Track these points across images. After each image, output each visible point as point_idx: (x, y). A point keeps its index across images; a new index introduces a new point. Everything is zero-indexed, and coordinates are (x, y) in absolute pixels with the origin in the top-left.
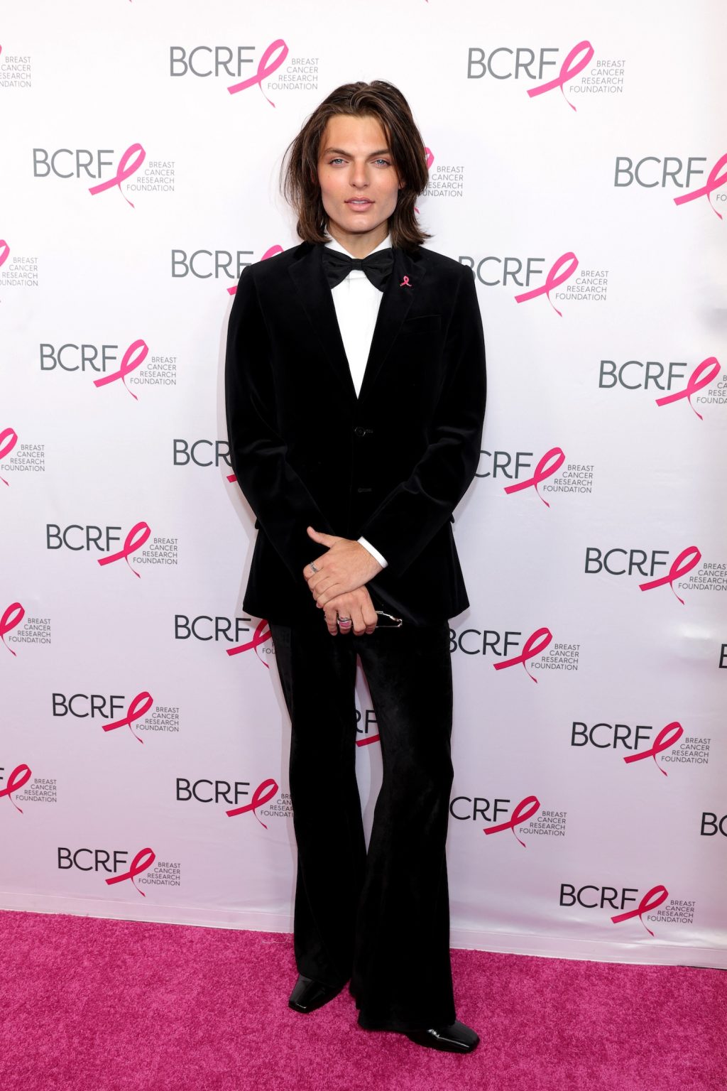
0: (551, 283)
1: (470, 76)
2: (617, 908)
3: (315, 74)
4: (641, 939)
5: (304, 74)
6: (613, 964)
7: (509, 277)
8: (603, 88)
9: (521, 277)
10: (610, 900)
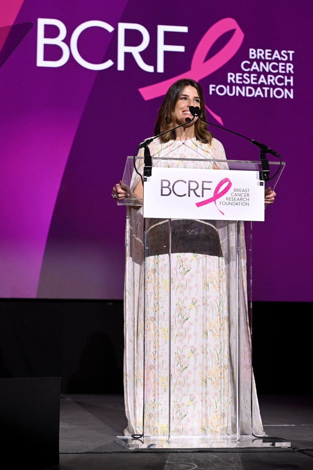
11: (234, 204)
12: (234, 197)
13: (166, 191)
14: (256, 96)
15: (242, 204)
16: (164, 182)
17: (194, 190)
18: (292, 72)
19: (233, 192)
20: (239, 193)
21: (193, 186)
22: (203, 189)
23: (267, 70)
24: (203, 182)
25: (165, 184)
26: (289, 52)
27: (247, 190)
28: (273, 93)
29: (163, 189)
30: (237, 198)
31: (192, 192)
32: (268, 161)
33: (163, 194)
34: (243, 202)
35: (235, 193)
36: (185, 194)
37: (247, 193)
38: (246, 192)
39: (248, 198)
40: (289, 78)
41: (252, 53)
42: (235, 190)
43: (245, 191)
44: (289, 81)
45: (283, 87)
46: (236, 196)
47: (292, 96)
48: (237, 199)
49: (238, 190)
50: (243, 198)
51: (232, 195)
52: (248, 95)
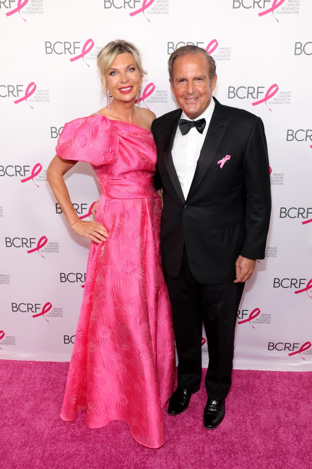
0: (267, 97)
1: (234, 7)
2: (291, 350)
3: (167, 7)
4: (299, 361)
5: (162, 7)
6: (289, 372)
7: (250, 95)
8: (291, 12)
9: (255, 95)
10: (288, 348)
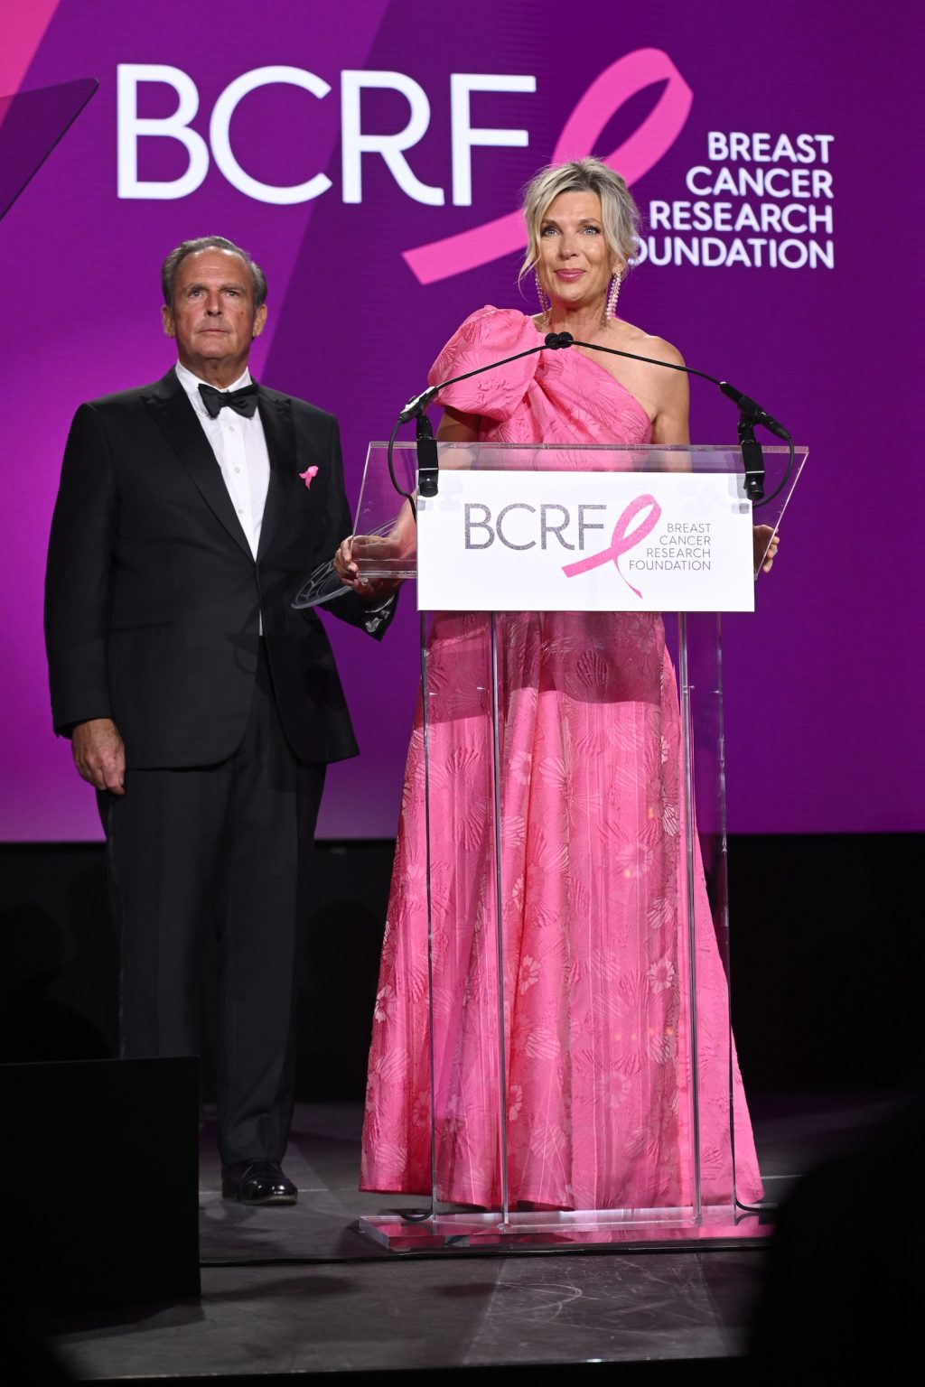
11: (669, 565)
12: (668, 547)
13: (479, 536)
14: (729, 263)
15: (691, 566)
16: (472, 511)
17: (557, 531)
18: (829, 194)
19: (667, 534)
20: (683, 535)
21: (555, 518)
22: (583, 526)
23: (759, 191)
24: (582, 507)
25: (478, 516)
26: (819, 138)
27: (705, 527)
28: (778, 254)
29: (472, 529)
30: (676, 548)
31: (551, 536)
32: (759, 445)
33: (472, 543)
34: (694, 559)
35: (670, 535)
36: (533, 543)
37: (703, 535)
38: (701, 533)
39: (706, 547)
40: (820, 212)
41: (717, 143)
42: (670, 526)
43: (698, 529)
44: (821, 218)
45: (805, 238)
46: (673, 545)
47: (829, 262)
48: (676, 552)
49: (678, 526)
50: (693, 548)
51: (665, 540)
52: (707, 262)
